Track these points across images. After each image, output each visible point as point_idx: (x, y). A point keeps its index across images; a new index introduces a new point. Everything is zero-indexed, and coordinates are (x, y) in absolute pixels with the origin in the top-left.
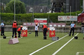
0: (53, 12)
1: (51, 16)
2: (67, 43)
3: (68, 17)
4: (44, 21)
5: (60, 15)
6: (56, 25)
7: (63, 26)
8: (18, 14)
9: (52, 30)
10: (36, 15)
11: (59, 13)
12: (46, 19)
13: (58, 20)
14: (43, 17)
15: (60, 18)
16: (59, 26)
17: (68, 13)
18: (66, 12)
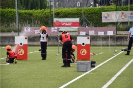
0: (97, 5)
1: (92, 13)
3: (123, 14)
4: (74, 24)
5: (107, 11)
6: (93, 31)
9: (83, 44)
10: (62, 11)
12: (77, 20)
15: (106, 15)
16: (101, 33)
17: (124, 7)
18: (121, 5)
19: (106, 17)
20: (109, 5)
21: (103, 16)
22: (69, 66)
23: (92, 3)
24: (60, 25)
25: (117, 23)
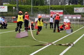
0: (71, 4)
1: (68, 8)
2: (82, 37)
5: (76, 7)
6: (71, 17)
7: (79, 18)
8: (36, 6)
10: (53, 7)
11: (75, 5)
12: (62, 11)
13: (74, 12)
14: (60, 9)
15: (76, 9)
16: (74, 18)
18: (82, 5)
19: (76, 10)
20: (77, 4)
22: (59, 32)
23: (67, 3)
24: (53, 13)
25: (81, 13)
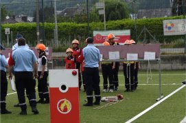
12: (127, 32)
13: (165, 34)
21: (164, 26)
